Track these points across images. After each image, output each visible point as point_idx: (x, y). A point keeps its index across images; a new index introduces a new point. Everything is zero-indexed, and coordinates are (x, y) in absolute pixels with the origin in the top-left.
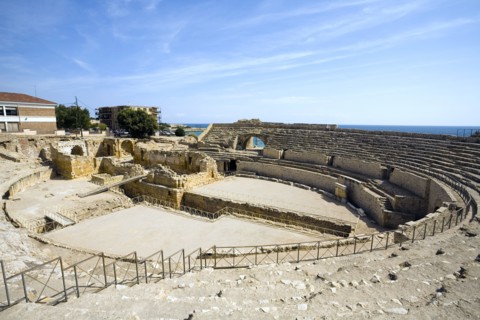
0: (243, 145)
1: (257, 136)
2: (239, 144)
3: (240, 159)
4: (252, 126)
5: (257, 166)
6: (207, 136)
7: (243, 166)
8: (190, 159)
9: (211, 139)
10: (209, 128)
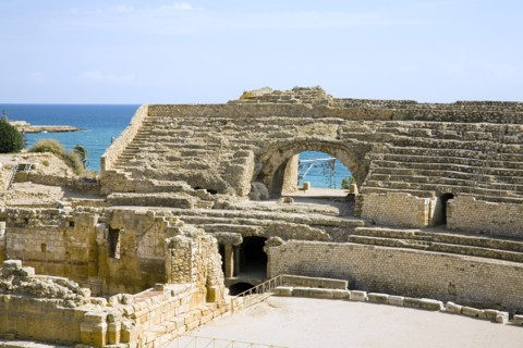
0: (271, 182)
1: (325, 147)
2: (259, 176)
3: (276, 230)
4: (298, 112)
5: (351, 255)
6: (133, 149)
7: (294, 259)
8: (113, 234)
9: (149, 160)
10: (138, 122)
